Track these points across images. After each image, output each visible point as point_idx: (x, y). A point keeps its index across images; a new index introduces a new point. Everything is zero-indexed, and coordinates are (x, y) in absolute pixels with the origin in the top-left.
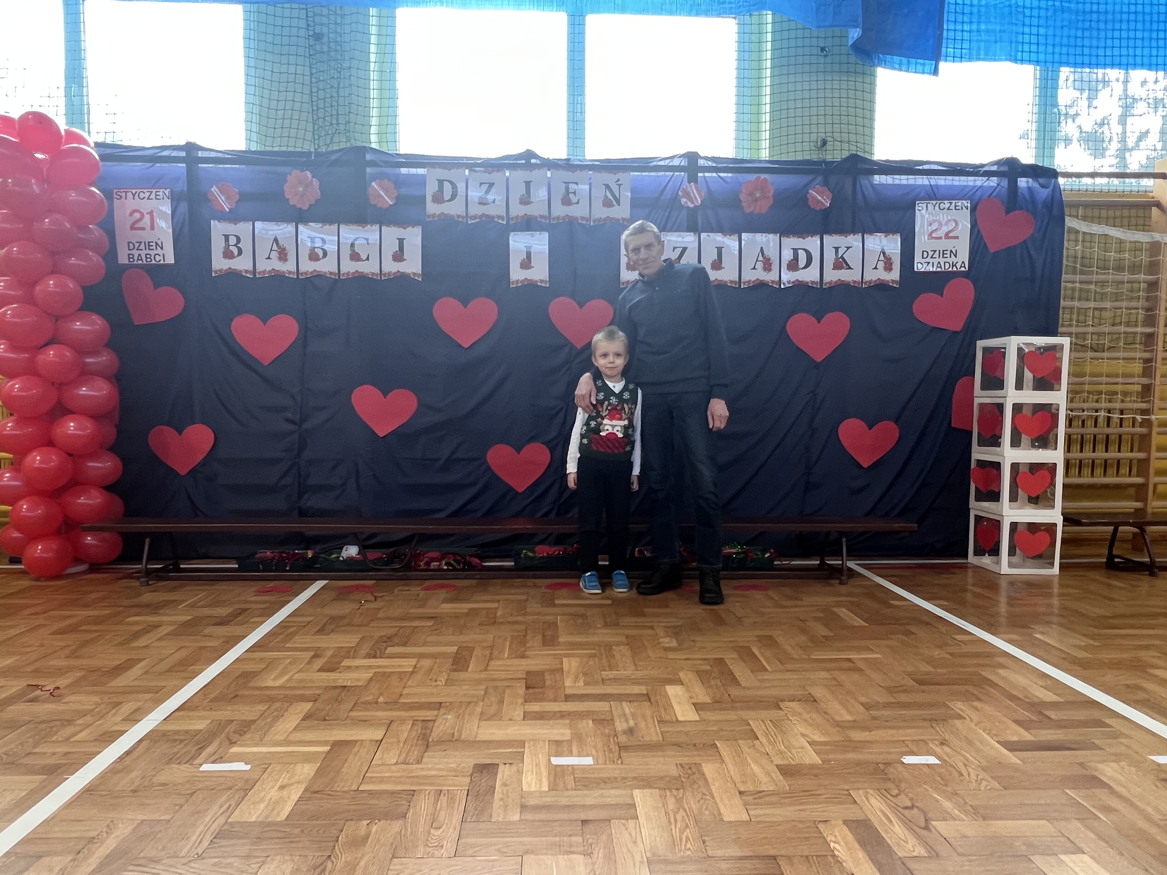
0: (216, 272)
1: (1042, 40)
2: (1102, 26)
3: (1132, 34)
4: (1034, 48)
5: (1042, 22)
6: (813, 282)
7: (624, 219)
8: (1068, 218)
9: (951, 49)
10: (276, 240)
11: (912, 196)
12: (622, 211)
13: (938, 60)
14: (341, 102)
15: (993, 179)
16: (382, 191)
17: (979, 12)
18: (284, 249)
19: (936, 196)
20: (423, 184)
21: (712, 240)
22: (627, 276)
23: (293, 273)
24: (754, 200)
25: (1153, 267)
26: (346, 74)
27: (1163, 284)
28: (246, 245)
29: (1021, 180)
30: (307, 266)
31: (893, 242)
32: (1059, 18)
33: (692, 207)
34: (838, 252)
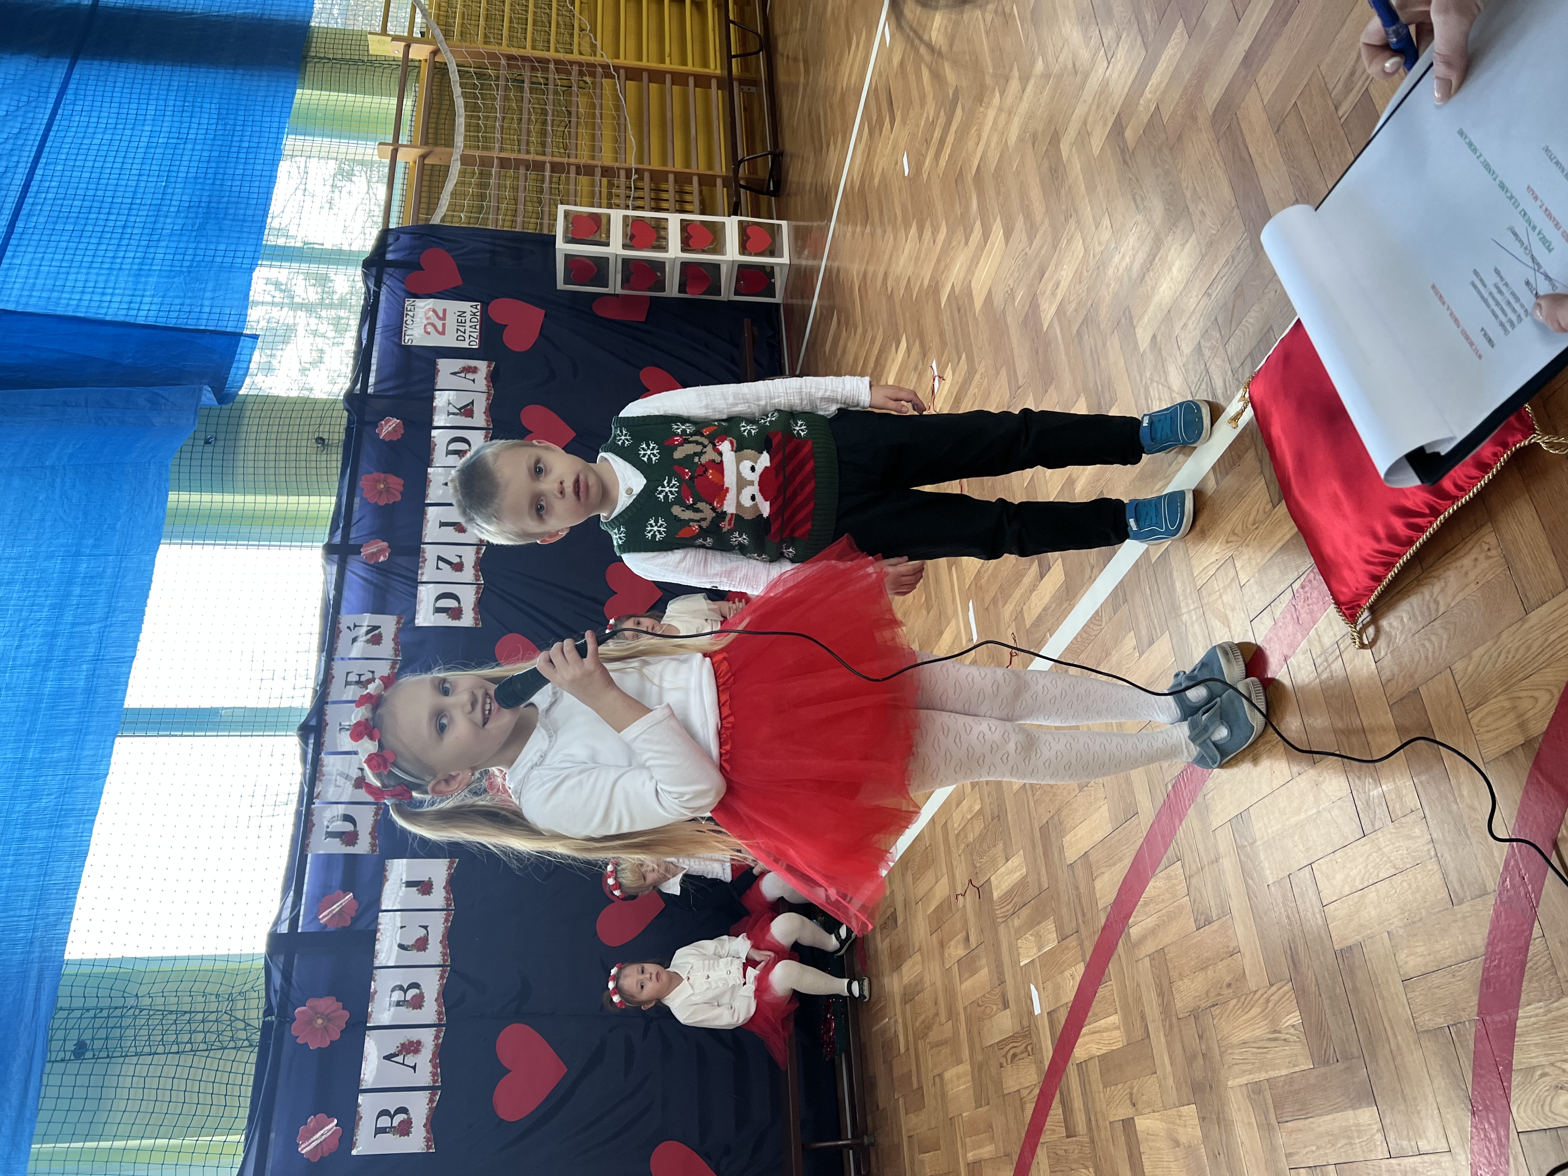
0: (429, 1147)
1: (233, 247)
2: (226, 199)
4: (240, 254)
5: (213, 246)
7: (398, 622)
8: (431, 222)
9: (230, 324)
10: (388, 1058)
11: (396, 349)
12: (388, 624)
13: (241, 334)
14: (186, 1008)
15: (385, 280)
16: (336, 907)
17: (191, 298)
18: (403, 1045)
19: (397, 328)
20: (329, 859)
21: (431, 531)
22: (468, 620)
23: (438, 1032)
24: (387, 491)
25: (486, 162)
26: (146, 1001)
27: (503, 155)
28: (392, 1101)
29: (389, 257)
30: (430, 1012)
31: (445, 366)
32: (210, 233)
33: (389, 550)
34: (454, 414)
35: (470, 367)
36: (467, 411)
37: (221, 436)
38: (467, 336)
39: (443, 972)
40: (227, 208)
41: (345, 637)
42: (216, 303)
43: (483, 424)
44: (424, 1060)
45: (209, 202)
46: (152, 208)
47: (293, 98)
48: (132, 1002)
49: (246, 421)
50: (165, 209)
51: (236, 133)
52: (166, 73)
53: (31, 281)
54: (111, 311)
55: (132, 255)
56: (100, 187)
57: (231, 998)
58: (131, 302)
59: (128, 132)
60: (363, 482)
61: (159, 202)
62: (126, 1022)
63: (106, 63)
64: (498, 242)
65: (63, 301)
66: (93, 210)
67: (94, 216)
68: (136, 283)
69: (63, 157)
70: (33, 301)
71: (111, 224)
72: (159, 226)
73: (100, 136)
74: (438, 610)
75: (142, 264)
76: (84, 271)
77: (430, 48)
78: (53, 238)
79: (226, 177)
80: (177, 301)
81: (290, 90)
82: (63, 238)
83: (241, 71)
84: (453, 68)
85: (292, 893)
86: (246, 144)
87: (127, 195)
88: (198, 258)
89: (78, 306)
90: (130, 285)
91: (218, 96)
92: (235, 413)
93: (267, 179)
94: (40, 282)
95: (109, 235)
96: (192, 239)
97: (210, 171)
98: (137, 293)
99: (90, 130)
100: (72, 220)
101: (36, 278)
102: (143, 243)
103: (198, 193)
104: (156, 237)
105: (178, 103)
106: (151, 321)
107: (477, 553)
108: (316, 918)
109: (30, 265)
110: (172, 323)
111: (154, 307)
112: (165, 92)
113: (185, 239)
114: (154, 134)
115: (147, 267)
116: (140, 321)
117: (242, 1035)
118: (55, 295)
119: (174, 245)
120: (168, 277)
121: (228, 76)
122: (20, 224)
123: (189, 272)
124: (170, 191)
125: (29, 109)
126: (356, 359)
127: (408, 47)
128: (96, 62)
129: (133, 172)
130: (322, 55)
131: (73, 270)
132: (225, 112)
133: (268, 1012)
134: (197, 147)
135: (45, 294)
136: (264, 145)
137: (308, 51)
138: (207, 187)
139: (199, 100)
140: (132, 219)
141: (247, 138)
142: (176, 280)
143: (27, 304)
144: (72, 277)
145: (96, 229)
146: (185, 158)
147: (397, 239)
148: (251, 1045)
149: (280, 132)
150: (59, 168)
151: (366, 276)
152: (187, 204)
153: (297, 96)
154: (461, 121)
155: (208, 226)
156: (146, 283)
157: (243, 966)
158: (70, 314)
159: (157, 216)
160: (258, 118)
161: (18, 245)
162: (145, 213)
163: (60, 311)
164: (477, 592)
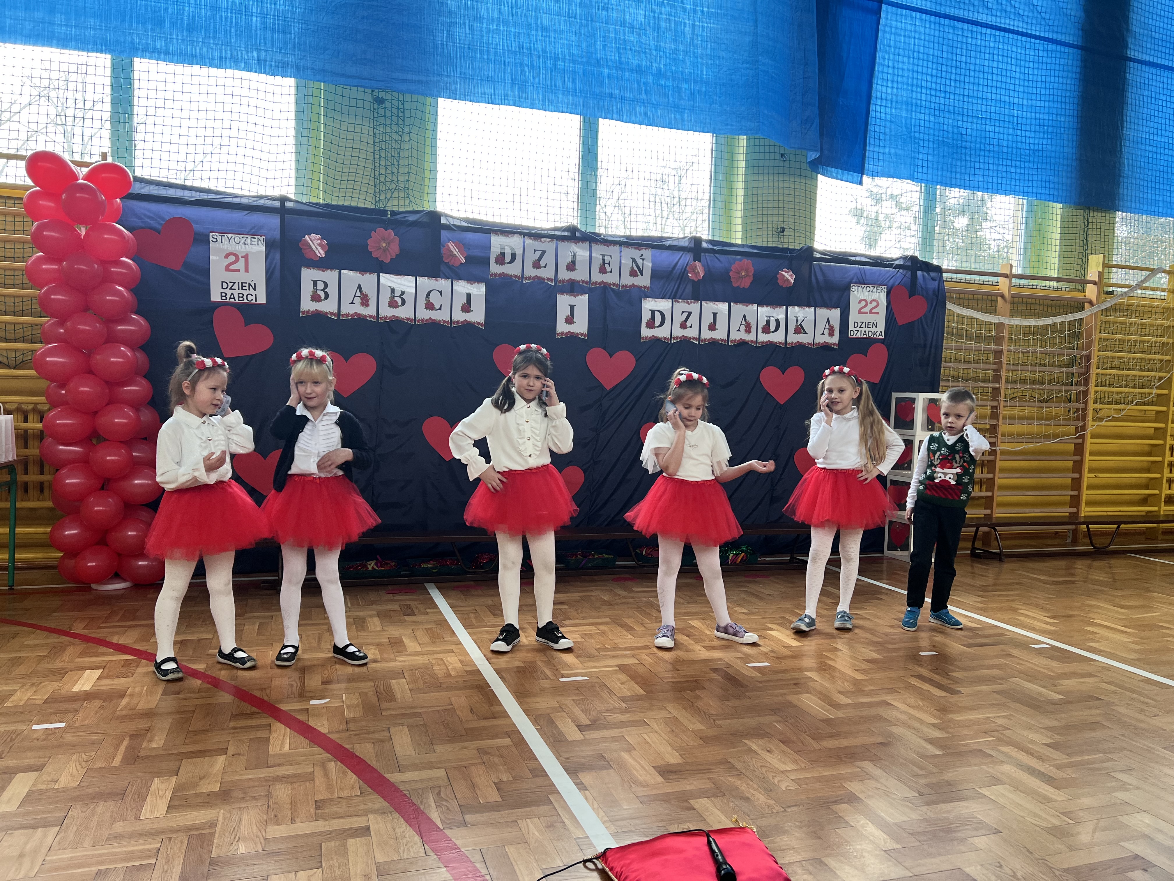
0: (303, 313)
1: (930, 165)
2: (968, 158)
3: (986, 166)
4: (925, 170)
5: (930, 152)
6: (780, 343)
7: (645, 287)
8: (948, 303)
9: (871, 166)
10: (359, 287)
11: (848, 280)
12: (644, 281)
13: (863, 174)
14: (401, 162)
15: (901, 271)
16: (456, 252)
17: (890, 139)
18: (367, 296)
19: (863, 281)
20: (487, 247)
21: (709, 307)
22: (646, 332)
23: (373, 317)
24: (740, 277)
25: (998, 341)
26: (407, 138)
27: (1005, 353)
28: (333, 291)
29: (919, 273)
30: (387, 312)
31: (835, 314)
32: (941, 150)
33: (696, 280)
34: (797, 321)
35: (833, 331)
36: (800, 329)
37: (787, 164)
38: (858, 329)
39: (411, 320)
40: (961, 160)
41: (635, 253)
42: (887, 156)
43: (789, 340)
44: (357, 309)
45: (966, 148)
46: (961, 110)
47: (1053, 201)
48: (407, 130)
49: (798, 180)
50: (960, 118)
51: (1022, 164)
52: (1071, 112)
53: (903, 33)
54: (879, 87)
55: (924, 97)
56: (977, 73)
57: (405, 189)
58: (886, 100)
59: (1021, 89)
60: (746, 261)
61: (965, 113)
62: (395, 128)
63: (1078, 70)
64: (933, 350)
65: (887, 56)
66: (958, 71)
67: (954, 71)
68: (901, 103)
69: (1001, 46)
70: (887, 36)
71: (948, 83)
72: (946, 115)
73: (1018, 70)
74: (653, 312)
75: (916, 105)
76: (911, 68)
77: (1094, 300)
78: (936, 45)
79: (987, 158)
80: (888, 131)
81: (1059, 199)
82: (936, 52)
83: (1074, 164)
84: (1078, 316)
85: (466, 225)
86: (1013, 170)
87: (971, 92)
88: (921, 143)
89: (884, 65)
90: (900, 98)
91: (1053, 149)
92: (803, 173)
93: (986, 186)
94: (902, 39)
95: (938, 82)
96: (936, 138)
97: (991, 147)
98: (894, 104)
99: (1023, 63)
100: (950, 56)
101: (905, 36)
102: (933, 105)
103: (973, 140)
104: (937, 113)
105: (1046, 122)
106: (872, 114)
107: (694, 338)
108: (449, 240)
109: (915, 31)
110: (871, 128)
111: (883, 115)
112: (1055, 112)
113: (937, 133)
114: (1020, 107)
115: (914, 109)
116: (872, 107)
117: (383, 197)
118: (892, 50)
119: (932, 125)
120: (906, 124)
121: (1070, 156)
122: (947, 22)
123: (911, 137)
124: (975, 120)
125: (1039, 20)
126: (840, 253)
127: (1094, 283)
128: (1079, 63)
129: (989, 95)
130: (1090, 220)
131: (911, 60)
132: (1040, 154)
133: (393, 213)
134: (1010, 137)
135: (892, 43)
136: (1013, 183)
137: (1094, 211)
138: (978, 146)
139: (1049, 136)
140: (952, 96)
141: (1018, 171)
142: (904, 129)
143: (884, 31)
144: (906, 60)
145: (944, 74)
146: (1001, 130)
147: (933, 279)
148: (376, 202)
149: (1024, 193)
150: (992, 45)
151: (905, 258)
152: (964, 133)
153: (1055, 204)
154: (1032, 322)
155: (946, 148)
156: (901, 109)
157: (426, 195)
158: (877, 61)
159: (954, 113)
160: (1035, 178)
161: (930, 22)
162: (956, 105)
163: (879, 54)
164: (665, 338)
